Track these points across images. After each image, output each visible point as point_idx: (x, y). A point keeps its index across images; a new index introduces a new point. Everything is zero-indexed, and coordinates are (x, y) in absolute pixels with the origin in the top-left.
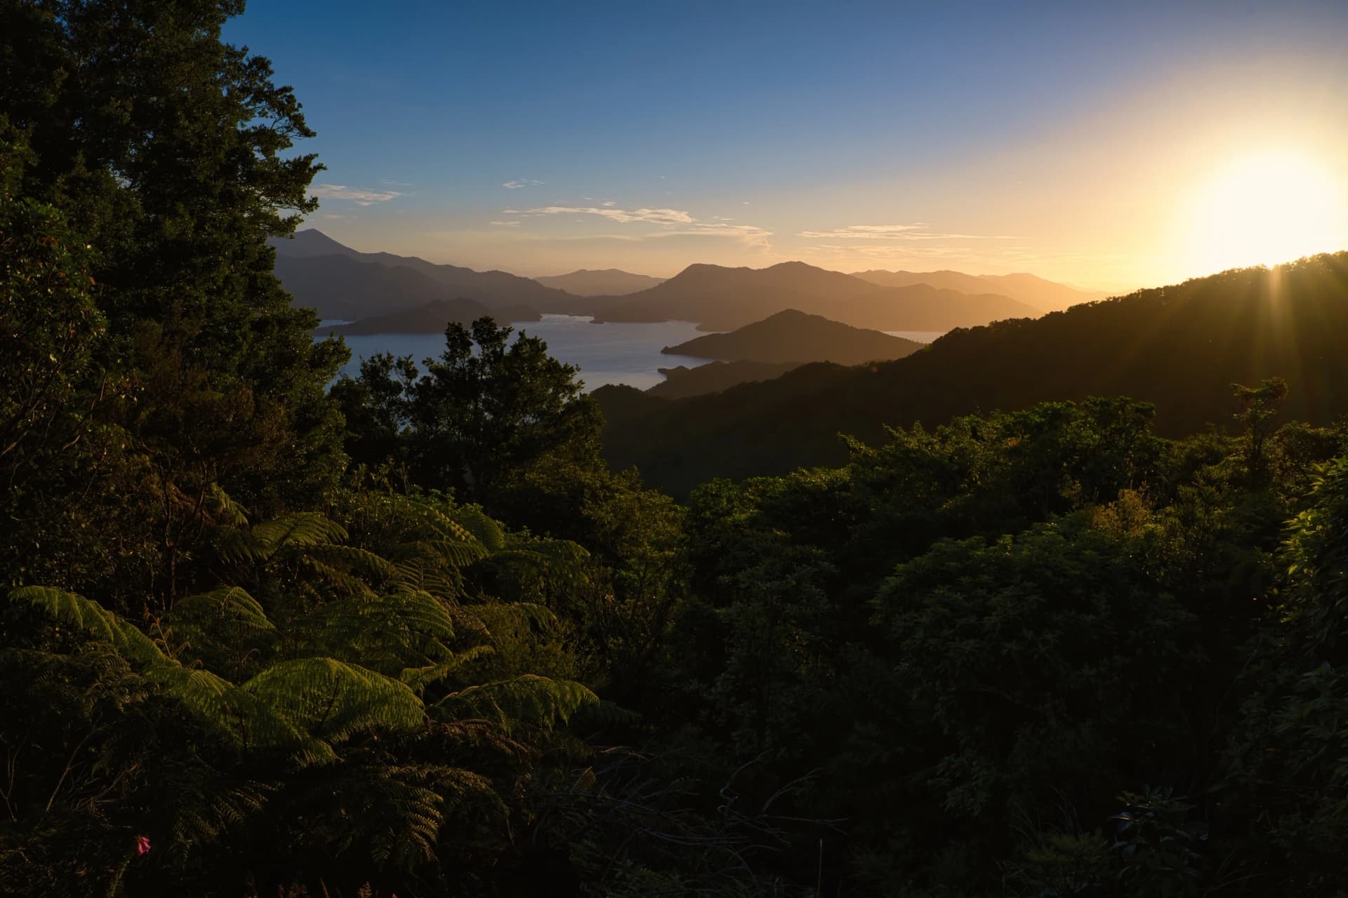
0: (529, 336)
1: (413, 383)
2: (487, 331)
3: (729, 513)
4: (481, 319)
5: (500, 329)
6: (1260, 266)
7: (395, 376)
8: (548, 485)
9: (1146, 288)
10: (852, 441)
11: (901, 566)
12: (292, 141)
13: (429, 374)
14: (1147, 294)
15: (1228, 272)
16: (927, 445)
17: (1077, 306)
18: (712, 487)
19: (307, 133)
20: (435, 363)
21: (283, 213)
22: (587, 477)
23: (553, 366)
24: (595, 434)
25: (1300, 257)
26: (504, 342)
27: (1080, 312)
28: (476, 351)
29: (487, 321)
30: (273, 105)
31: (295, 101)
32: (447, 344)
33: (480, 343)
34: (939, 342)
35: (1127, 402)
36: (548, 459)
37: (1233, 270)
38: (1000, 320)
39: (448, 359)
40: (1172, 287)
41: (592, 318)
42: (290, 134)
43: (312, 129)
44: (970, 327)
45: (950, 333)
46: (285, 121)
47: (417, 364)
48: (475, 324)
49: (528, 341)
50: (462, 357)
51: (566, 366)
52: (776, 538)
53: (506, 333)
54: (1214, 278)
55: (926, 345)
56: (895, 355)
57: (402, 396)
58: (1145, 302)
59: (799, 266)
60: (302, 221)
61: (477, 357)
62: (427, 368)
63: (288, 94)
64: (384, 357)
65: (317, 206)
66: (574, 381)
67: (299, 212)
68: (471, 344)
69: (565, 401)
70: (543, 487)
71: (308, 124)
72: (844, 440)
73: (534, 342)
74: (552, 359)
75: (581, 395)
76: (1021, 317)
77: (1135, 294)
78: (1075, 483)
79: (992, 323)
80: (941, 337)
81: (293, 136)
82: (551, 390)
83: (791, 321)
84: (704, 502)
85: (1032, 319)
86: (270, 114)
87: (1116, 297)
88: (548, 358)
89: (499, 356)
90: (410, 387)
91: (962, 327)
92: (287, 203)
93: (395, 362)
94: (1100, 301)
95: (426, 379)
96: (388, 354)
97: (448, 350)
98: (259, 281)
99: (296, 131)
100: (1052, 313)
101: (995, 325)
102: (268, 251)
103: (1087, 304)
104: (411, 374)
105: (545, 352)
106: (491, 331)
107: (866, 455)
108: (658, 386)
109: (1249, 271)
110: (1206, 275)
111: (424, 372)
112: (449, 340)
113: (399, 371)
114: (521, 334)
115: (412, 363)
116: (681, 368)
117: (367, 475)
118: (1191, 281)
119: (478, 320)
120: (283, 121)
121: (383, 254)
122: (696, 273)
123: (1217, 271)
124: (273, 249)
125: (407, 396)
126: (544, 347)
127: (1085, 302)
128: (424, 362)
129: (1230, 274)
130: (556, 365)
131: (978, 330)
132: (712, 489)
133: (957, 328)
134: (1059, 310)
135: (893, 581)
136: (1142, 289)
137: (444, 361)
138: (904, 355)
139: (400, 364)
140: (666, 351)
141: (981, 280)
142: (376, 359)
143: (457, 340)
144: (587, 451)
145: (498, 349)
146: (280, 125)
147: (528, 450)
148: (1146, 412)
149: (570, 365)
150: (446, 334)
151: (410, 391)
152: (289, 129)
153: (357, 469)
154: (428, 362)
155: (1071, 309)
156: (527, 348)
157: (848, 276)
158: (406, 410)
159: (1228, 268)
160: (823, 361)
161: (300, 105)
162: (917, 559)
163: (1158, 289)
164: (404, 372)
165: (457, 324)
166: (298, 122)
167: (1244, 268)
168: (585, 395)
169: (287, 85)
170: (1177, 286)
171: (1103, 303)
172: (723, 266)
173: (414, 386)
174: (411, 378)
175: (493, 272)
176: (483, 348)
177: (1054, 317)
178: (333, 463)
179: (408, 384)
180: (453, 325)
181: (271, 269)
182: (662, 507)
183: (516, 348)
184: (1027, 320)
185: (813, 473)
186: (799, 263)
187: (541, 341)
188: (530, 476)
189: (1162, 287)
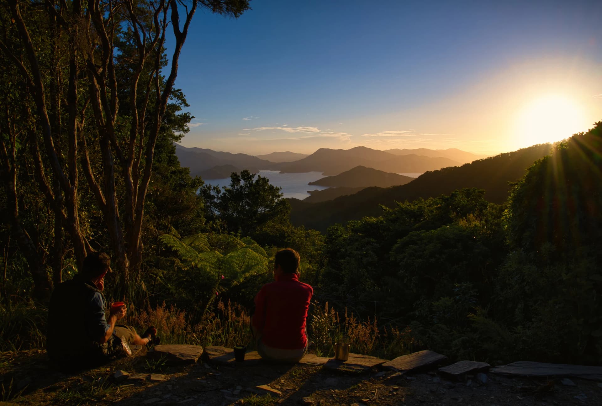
0: (262, 177)
1: (219, 195)
2: (246, 175)
3: (341, 236)
4: (244, 171)
5: (251, 174)
6: (548, 143)
7: (212, 193)
8: (271, 232)
9: (503, 153)
10: (384, 207)
11: (399, 240)
12: (181, 108)
13: (225, 192)
14: (503, 155)
15: (535, 145)
16: (409, 206)
17: (475, 161)
18: (335, 227)
19: (187, 105)
20: (227, 188)
21: (177, 134)
22: (285, 229)
23: (271, 188)
24: (288, 213)
25: (563, 139)
26: (253, 179)
27: (477, 163)
28: (242, 183)
29: (246, 171)
30: (175, 96)
31: (182, 94)
32: (232, 181)
33: (244, 180)
34: (420, 177)
35: (476, 189)
36: (270, 223)
37: (537, 145)
38: (445, 167)
39: (232, 186)
40: (513, 152)
41: (280, 172)
42: (181, 106)
43: (189, 104)
44: (433, 171)
45: (425, 173)
46: (180, 101)
47: (221, 189)
48: (242, 173)
49: (262, 179)
50: (237, 185)
51: (276, 187)
52: (359, 236)
53: (253, 176)
54: (530, 149)
55: (415, 179)
56: (403, 183)
57: (215, 200)
58: (502, 159)
59: (363, 148)
60: (184, 136)
61: (243, 185)
62: (224, 190)
63: (180, 92)
64: (208, 186)
65: (189, 131)
66: (280, 194)
67: (183, 133)
68: (241, 180)
69: (276, 201)
70: (270, 233)
71: (188, 102)
72: (381, 206)
73: (264, 179)
74: (271, 185)
75: (282, 199)
76: (453, 166)
77: (499, 155)
78: (454, 213)
79: (441, 169)
80: (421, 175)
81: (182, 107)
82: (271, 197)
83: (360, 171)
84: (332, 232)
85: (458, 167)
86: (174, 99)
87: (491, 157)
88: (269, 185)
89: (251, 185)
90: (218, 197)
91: (430, 171)
92: (178, 130)
93: (212, 188)
94: (485, 159)
95: (224, 194)
96: (210, 185)
97: (232, 183)
98: (172, 157)
99: (183, 105)
100: (465, 164)
101: (443, 170)
102: (174, 147)
103: (479, 160)
104: (219, 192)
105: (268, 183)
106: (248, 175)
107: (389, 211)
108: (307, 198)
109: (543, 145)
110: (527, 147)
111: (223, 191)
112: (232, 179)
113: (214, 191)
114: (259, 176)
115: (219, 188)
116: (316, 191)
117: (212, 225)
118: (521, 149)
119: (243, 171)
120: (179, 101)
121: (195, 148)
122: (321, 152)
123: (531, 146)
124: (175, 146)
125: (217, 200)
126: (268, 181)
127: (479, 159)
128: (223, 188)
129: (536, 146)
130: (273, 187)
131: (436, 172)
132: (335, 228)
133: (428, 171)
134: (468, 163)
135: (397, 245)
136: (501, 154)
137: (230, 187)
138: (407, 183)
139: (214, 188)
140: (310, 184)
141: (437, 152)
142: (205, 187)
143: (235, 179)
144: (285, 220)
145: (251, 182)
146: (178, 103)
147: (263, 219)
148: (482, 192)
149: (278, 187)
150: (231, 177)
151: (218, 198)
152: (181, 104)
153: (209, 223)
154: (224, 187)
155: (473, 162)
156: (261, 181)
157: (383, 152)
158: (216, 206)
159: (535, 144)
160: (374, 186)
161: (185, 96)
162: (404, 238)
163: (508, 153)
164: (216, 191)
165: (235, 173)
166: (184, 101)
167: (542, 144)
168: (283, 198)
169: (179, 88)
170: (515, 152)
171: (486, 159)
172: (332, 149)
173: (220, 196)
174: (219, 194)
175: (239, 154)
176: (245, 182)
177: (466, 166)
178: (201, 220)
179: (218, 196)
180: (234, 173)
181: (175, 153)
182: (317, 235)
183: (257, 181)
184: (456, 167)
185: (371, 218)
186: (363, 147)
187: (267, 179)
188: (264, 229)
189: (509, 152)
